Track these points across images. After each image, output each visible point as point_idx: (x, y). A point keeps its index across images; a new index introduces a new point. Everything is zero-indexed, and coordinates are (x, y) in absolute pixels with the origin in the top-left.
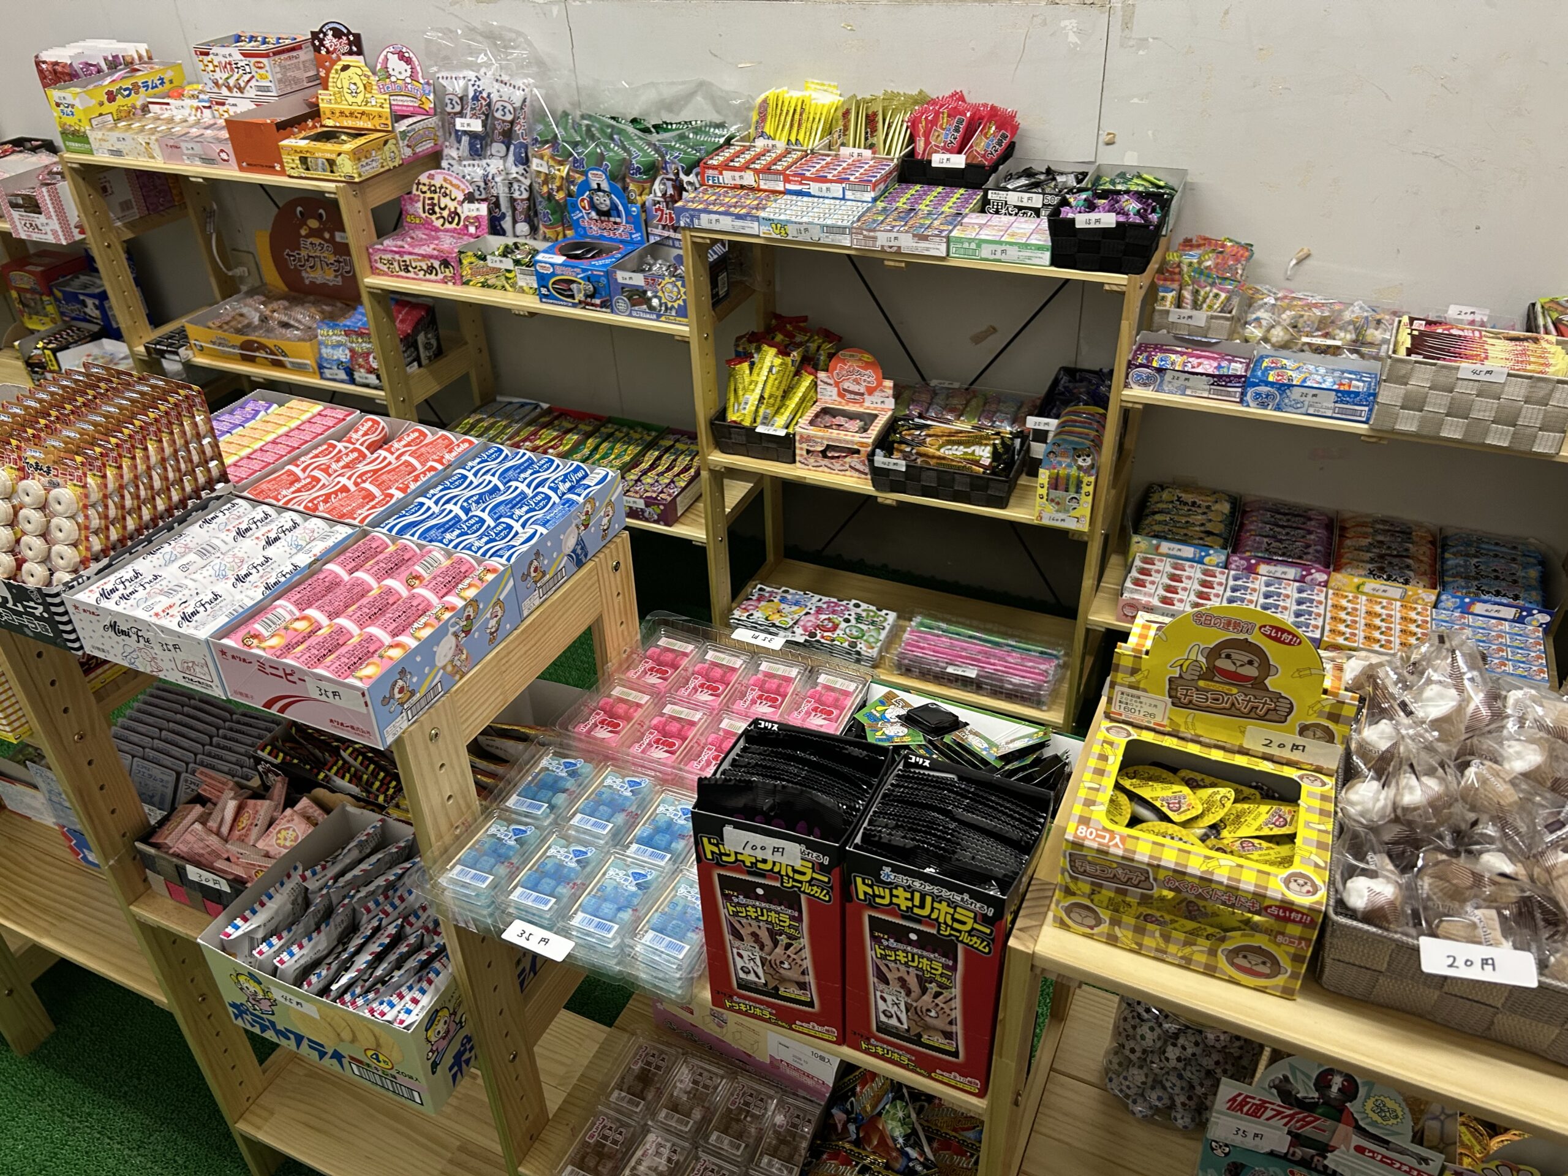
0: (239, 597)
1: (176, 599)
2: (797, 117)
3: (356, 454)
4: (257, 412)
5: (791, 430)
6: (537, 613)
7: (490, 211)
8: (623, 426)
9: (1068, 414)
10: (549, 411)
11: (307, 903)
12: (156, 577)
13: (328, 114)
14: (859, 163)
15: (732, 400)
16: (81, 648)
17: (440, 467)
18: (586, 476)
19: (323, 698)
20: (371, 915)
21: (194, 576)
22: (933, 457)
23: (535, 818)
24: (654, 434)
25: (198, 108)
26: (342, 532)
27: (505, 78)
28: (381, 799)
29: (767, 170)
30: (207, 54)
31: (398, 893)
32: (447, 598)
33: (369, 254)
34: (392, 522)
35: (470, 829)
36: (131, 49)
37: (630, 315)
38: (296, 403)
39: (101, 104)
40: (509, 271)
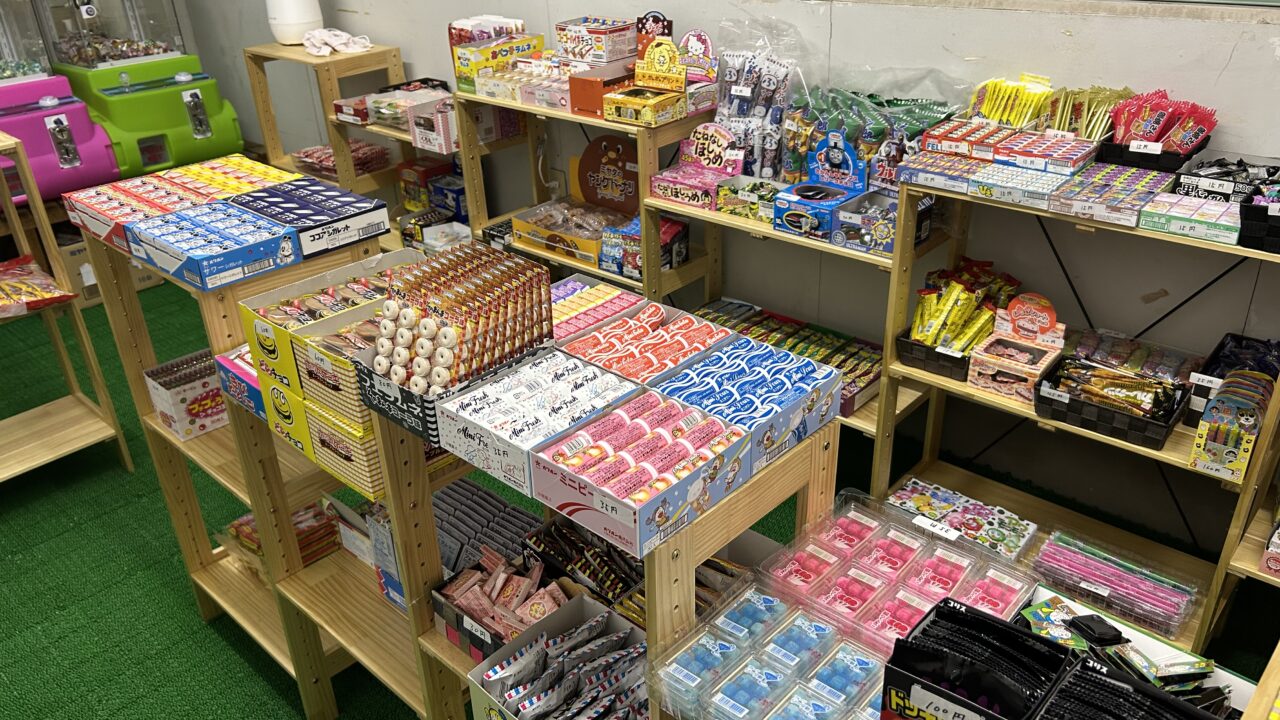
0: (552, 423)
1: (509, 418)
2: (1010, 102)
3: (642, 330)
4: (575, 290)
5: (966, 354)
6: (763, 473)
7: (746, 157)
8: (817, 331)
9: (1231, 376)
10: (760, 313)
11: (545, 667)
12: (498, 400)
13: (640, 76)
14: (1062, 142)
15: (918, 322)
16: (439, 442)
17: (703, 348)
18: (814, 371)
19: (604, 510)
20: (592, 687)
21: (522, 403)
22: (1097, 395)
23: (737, 638)
24: (842, 341)
25: (550, 67)
26: (629, 387)
27: (774, 58)
28: (610, 595)
29: (980, 143)
30: (564, 30)
31: (615, 674)
32: (701, 450)
33: (651, 181)
34: (664, 384)
35: (685, 636)
36: (512, 23)
37: (845, 246)
38: (602, 286)
39: (487, 60)
40: (753, 204)
